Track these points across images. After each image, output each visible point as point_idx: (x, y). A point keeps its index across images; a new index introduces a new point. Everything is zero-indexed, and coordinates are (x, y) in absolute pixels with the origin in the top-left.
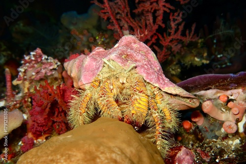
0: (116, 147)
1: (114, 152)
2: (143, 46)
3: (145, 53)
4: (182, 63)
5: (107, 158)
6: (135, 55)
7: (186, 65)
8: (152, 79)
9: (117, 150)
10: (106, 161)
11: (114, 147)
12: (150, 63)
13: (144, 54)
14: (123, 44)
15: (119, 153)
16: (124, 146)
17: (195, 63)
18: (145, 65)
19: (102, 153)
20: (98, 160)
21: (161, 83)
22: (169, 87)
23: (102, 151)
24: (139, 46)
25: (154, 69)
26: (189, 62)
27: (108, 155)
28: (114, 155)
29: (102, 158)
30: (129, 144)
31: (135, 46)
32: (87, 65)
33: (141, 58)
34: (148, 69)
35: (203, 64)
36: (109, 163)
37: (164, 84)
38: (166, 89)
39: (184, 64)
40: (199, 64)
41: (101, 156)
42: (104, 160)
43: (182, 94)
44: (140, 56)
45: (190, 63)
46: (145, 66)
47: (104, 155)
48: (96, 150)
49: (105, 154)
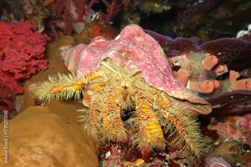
0: (38, 146)
1: (34, 152)
2: (149, 39)
3: (150, 49)
4: (141, 11)
5: (26, 161)
6: (137, 52)
7: (145, 12)
8: (156, 82)
9: (38, 149)
10: (26, 164)
11: (35, 147)
12: (155, 61)
13: (148, 50)
14: (125, 36)
15: (41, 153)
16: (47, 143)
17: (155, 10)
18: (149, 64)
19: (22, 155)
20: (17, 164)
21: (167, 86)
22: (177, 90)
23: (22, 153)
24: (143, 40)
25: (159, 69)
26: (148, 8)
27: (28, 157)
28: (34, 157)
29: (21, 161)
30: (53, 140)
31: (139, 39)
32: (84, 60)
33: (144, 55)
34: (152, 70)
35: (164, 10)
36: (28, 165)
37: (171, 87)
38: (173, 93)
39: (143, 12)
40: (160, 11)
41: (20, 159)
42: (24, 163)
43: (191, 99)
44: (143, 53)
45: (150, 10)
46: (149, 67)
47: (23, 157)
48: (15, 153)
49: (25, 156)
